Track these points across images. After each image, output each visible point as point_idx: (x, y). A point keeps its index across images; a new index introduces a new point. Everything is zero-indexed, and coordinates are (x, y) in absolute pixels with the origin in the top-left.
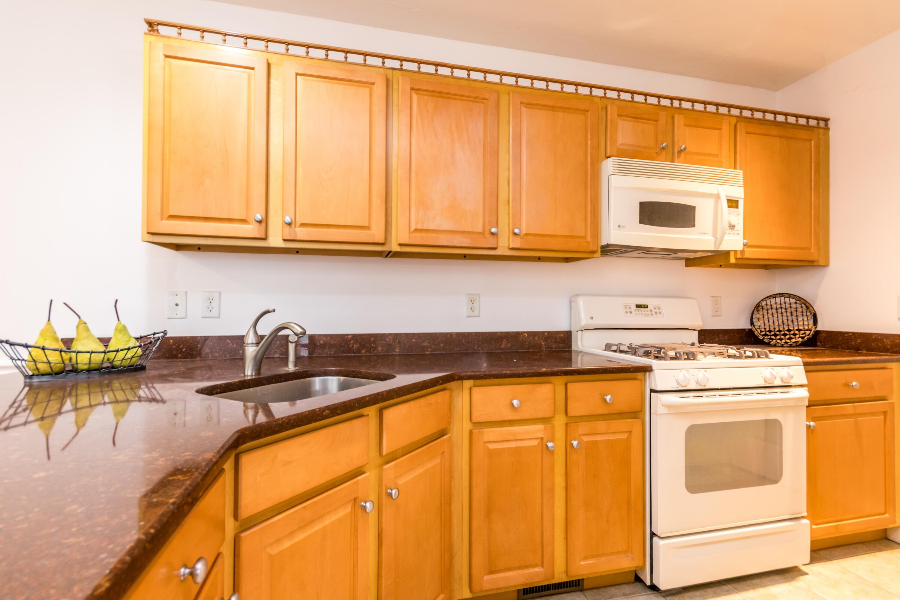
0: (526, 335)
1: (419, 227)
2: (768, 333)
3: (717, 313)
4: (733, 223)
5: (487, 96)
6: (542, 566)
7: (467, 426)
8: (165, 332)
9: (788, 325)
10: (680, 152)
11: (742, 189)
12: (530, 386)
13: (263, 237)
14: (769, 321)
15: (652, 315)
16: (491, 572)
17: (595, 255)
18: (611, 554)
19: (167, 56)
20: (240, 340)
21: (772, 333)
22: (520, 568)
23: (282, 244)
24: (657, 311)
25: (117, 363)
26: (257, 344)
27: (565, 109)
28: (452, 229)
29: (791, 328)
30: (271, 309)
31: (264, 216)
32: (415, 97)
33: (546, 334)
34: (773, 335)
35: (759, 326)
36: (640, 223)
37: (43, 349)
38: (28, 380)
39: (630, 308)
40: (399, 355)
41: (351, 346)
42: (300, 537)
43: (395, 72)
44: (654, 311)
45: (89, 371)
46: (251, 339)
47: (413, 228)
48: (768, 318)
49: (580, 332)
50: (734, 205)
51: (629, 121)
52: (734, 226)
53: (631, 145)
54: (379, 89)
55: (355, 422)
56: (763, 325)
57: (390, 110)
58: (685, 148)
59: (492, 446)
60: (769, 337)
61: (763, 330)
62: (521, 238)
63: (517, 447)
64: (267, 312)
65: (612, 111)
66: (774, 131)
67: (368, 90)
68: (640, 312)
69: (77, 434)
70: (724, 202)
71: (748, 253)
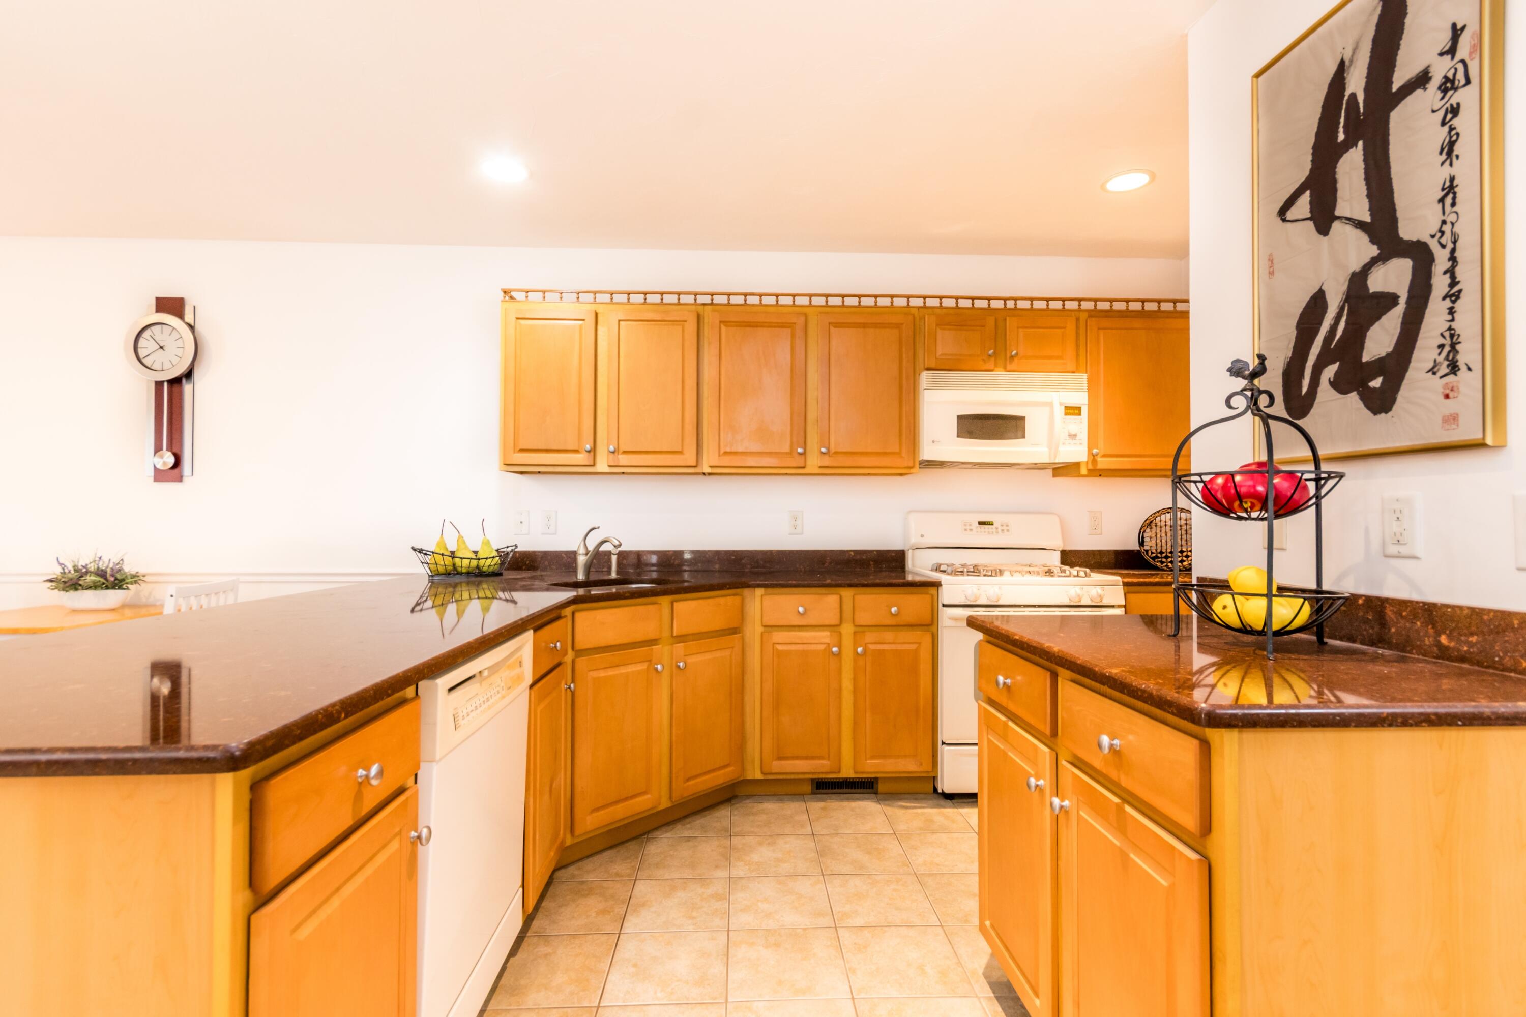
0: (852, 553)
1: (728, 450)
2: (1159, 555)
3: (1095, 531)
4: (1073, 433)
5: (794, 320)
6: (829, 760)
7: (759, 629)
8: (516, 546)
9: (1182, 546)
10: (1012, 357)
11: (1086, 394)
12: (817, 596)
13: (592, 464)
14: (1161, 541)
15: (997, 532)
16: (780, 758)
17: (912, 471)
18: (898, 757)
19: (518, 319)
20: (573, 555)
21: (1164, 555)
22: (806, 758)
23: (607, 470)
24: (1005, 528)
25: (485, 569)
26: (587, 554)
27: (876, 326)
28: (759, 450)
29: (1184, 549)
30: (596, 526)
31: (592, 446)
32: (723, 328)
33: (875, 553)
34: (1164, 557)
35: (1151, 547)
36: (958, 437)
37: (443, 555)
38: (431, 578)
39: (970, 525)
40: (719, 571)
41: (672, 562)
42: (611, 672)
43: (706, 307)
44: (1000, 528)
45: (468, 573)
46: (582, 551)
47: (722, 452)
48: (1161, 537)
49: (910, 551)
50: (1077, 412)
51: (950, 329)
52: (1075, 436)
53: (952, 355)
54: (691, 327)
55: (650, 607)
56: (1154, 545)
57: (701, 343)
58: (1017, 354)
59: (780, 648)
60: (1160, 560)
61: (1154, 551)
62: (829, 456)
63: (804, 650)
64: (594, 529)
65: (930, 321)
66: (1137, 323)
67: (680, 328)
68: (983, 530)
69: (458, 621)
70: (1059, 411)
71: (1103, 463)
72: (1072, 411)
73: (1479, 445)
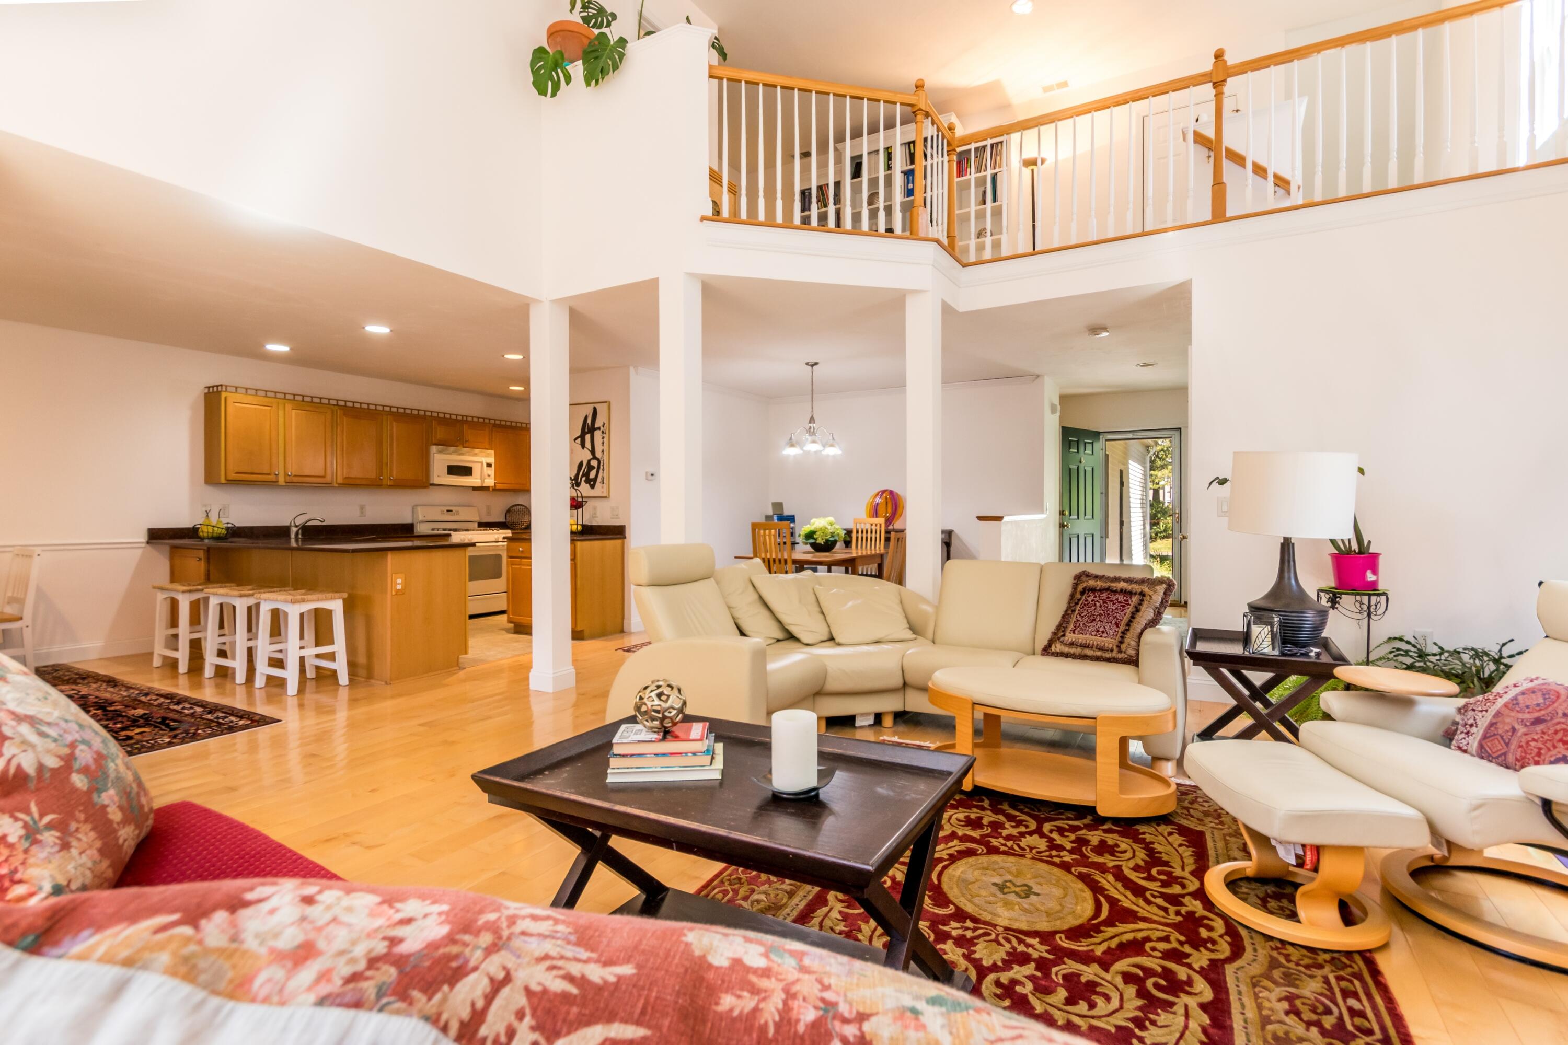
1: (347, 476)
3: (486, 514)
4: (490, 474)
5: (377, 417)
11: (493, 459)
13: (277, 481)
14: (513, 518)
17: (426, 488)
21: (515, 523)
27: (413, 423)
28: (362, 477)
29: (522, 521)
31: (278, 472)
33: (401, 524)
35: (509, 520)
36: (446, 474)
39: (444, 512)
43: (335, 407)
44: (455, 513)
47: (344, 477)
49: (418, 523)
51: (442, 427)
53: (443, 440)
54: (329, 416)
57: (334, 424)
58: (468, 441)
60: (513, 525)
61: (511, 522)
62: (393, 481)
65: (434, 423)
67: (323, 416)
68: (449, 514)
70: (485, 465)
71: (498, 486)
72: (489, 465)
73: (606, 497)
